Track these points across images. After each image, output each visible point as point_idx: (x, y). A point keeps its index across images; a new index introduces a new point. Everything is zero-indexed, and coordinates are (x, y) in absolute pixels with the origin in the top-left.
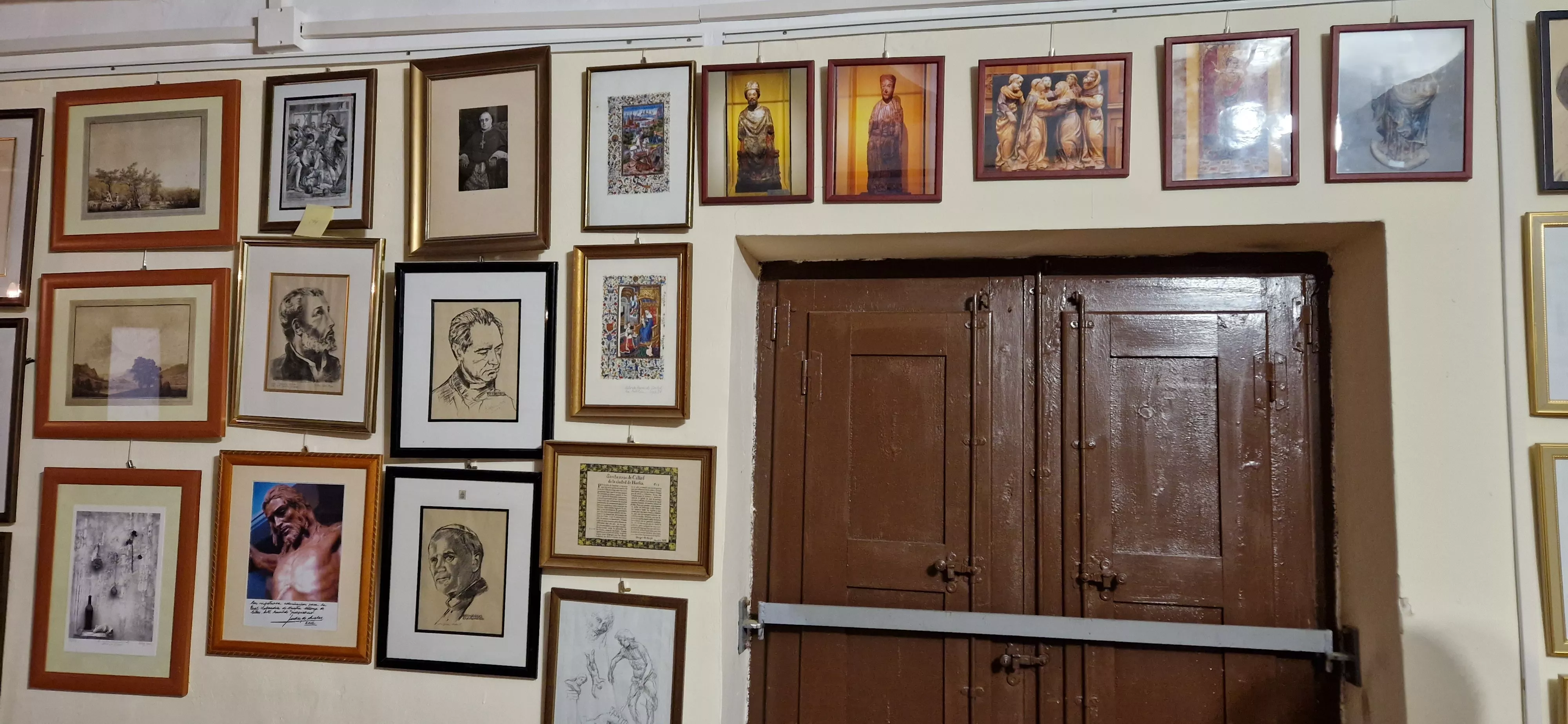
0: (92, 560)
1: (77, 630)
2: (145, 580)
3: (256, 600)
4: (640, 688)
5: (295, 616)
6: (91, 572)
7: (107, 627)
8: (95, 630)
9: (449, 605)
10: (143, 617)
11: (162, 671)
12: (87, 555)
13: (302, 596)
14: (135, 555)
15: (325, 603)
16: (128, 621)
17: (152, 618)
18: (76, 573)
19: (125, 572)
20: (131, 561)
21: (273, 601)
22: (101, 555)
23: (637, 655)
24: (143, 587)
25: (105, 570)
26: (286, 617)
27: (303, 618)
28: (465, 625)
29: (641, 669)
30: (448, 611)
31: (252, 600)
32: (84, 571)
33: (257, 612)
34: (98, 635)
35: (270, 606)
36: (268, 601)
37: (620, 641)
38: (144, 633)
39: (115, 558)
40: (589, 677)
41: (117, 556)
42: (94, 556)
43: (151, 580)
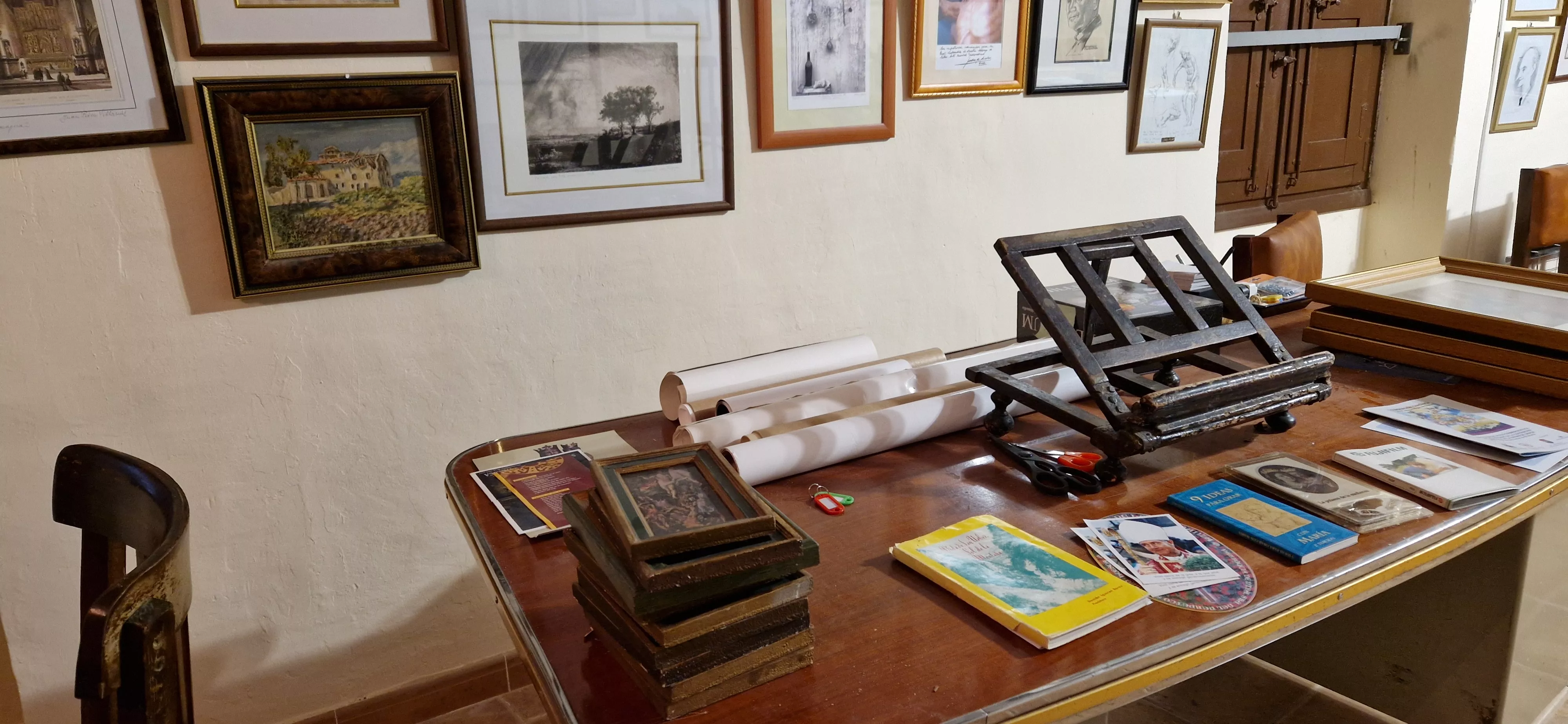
0: (808, 15)
1: (799, 88)
2: (856, 33)
3: (943, 46)
4: (1189, 88)
5: (972, 58)
6: (807, 28)
7: (826, 82)
8: (815, 86)
9: (1076, 39)
10: (856, 69)
11: (874, 119)
12: (802, 11)
13: (976, 40)
14: (846, 8)
15: (993, 45)
16: (844, 74)
17: (864, 70)
18: (794, 30)
19: (838, 26)
20: (842, 14)
21: (957, 46)
22: (815, 9)
23: (1190, 64)
24: (854, 40)
25: (819, 25)
26: (965, 59)
27: (978, 59)
28: (1086, 54)
29: (1191, 74)
30: (1075, 44)
31: (941, 46)
32: (801, 27)
33: (945, 57)
34: (818, 90)
35: (955, 50)
36: (953, 46)
37: (1182, 55)
38: (857, 86)
39: (828, 11)
40: (1162, 83)
41: (830, 10)
42: (809, 11)
43: (860, 32)
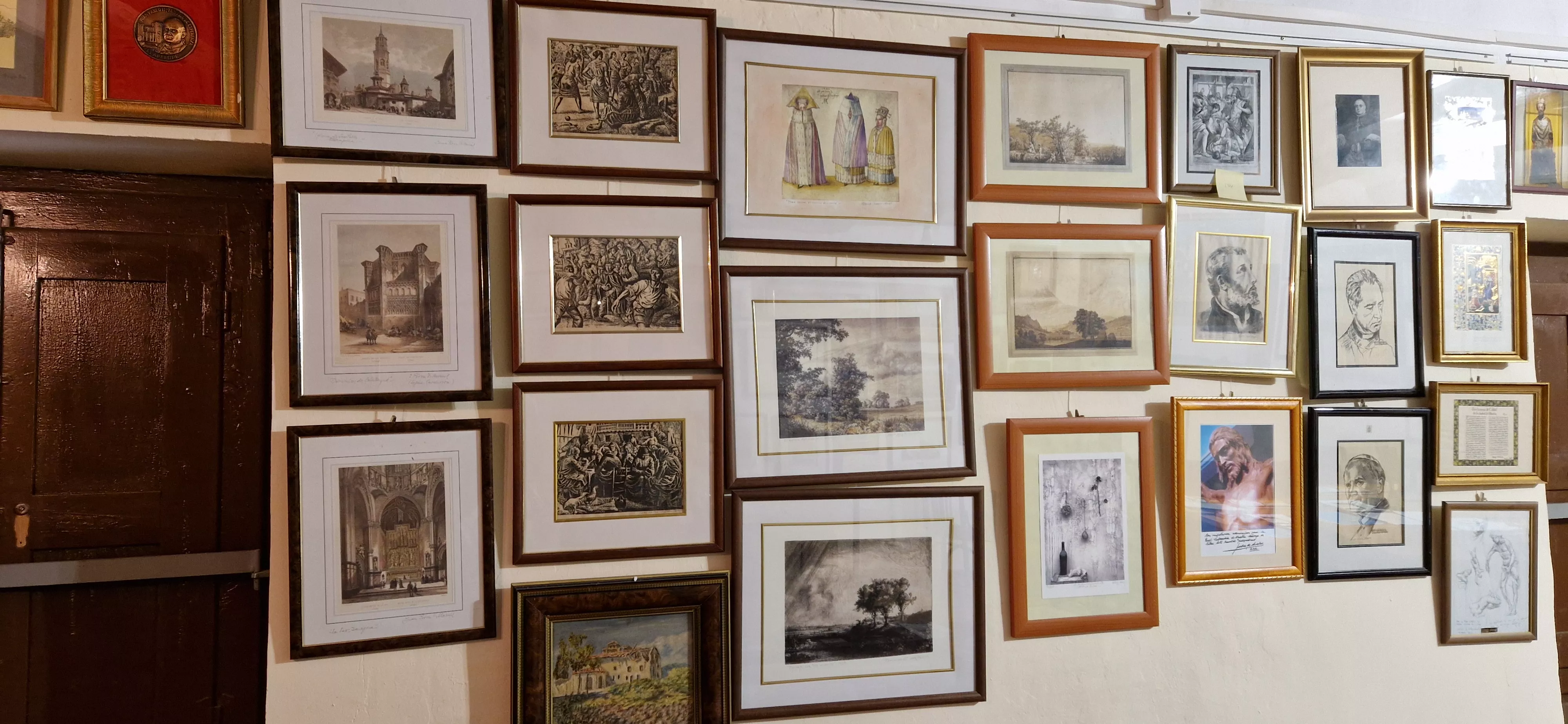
0: (1062, 507)
1: (1053, 577)
2: (1113, 522)
3: (1210, 533)
4: (1508, 573)
5: (1242, 544)
6: (1061, 519)
7: (1081, 571)
8: (1070, 575)
9: (1361, 523)
10: (1114, 557)
11: (1136, 606)
12: (1056, 503)
13: (1245, 525)
14: (1101, 500)
15: (1264, 530)
16: (1100, 563)
17: (1122, 558)
18: (1047, 521)
19: (1093, 517)
20: (1098, 505)
21: (1224, 532)
22: (1070, 502)
23: (1505, 549)
24: (1111, 529)
25: (1074, 516)
26: (1234, 546)
27: (1248, 545)
28: (1374, 538)
29: (1508, 558)
30: (1361, 528)
31: (1206, 533)
32: (1055, 519)
33: (1211, 544)
34: (1074, 579)
35: (1222, 537)
36: (1219, 533)
37: (1493, 538)
38: (1116, 573)
39: (1083, 503)
40: (1473, 569)
41: (1084, 501)
42: (1063, 504)
43: (1117, 522)
